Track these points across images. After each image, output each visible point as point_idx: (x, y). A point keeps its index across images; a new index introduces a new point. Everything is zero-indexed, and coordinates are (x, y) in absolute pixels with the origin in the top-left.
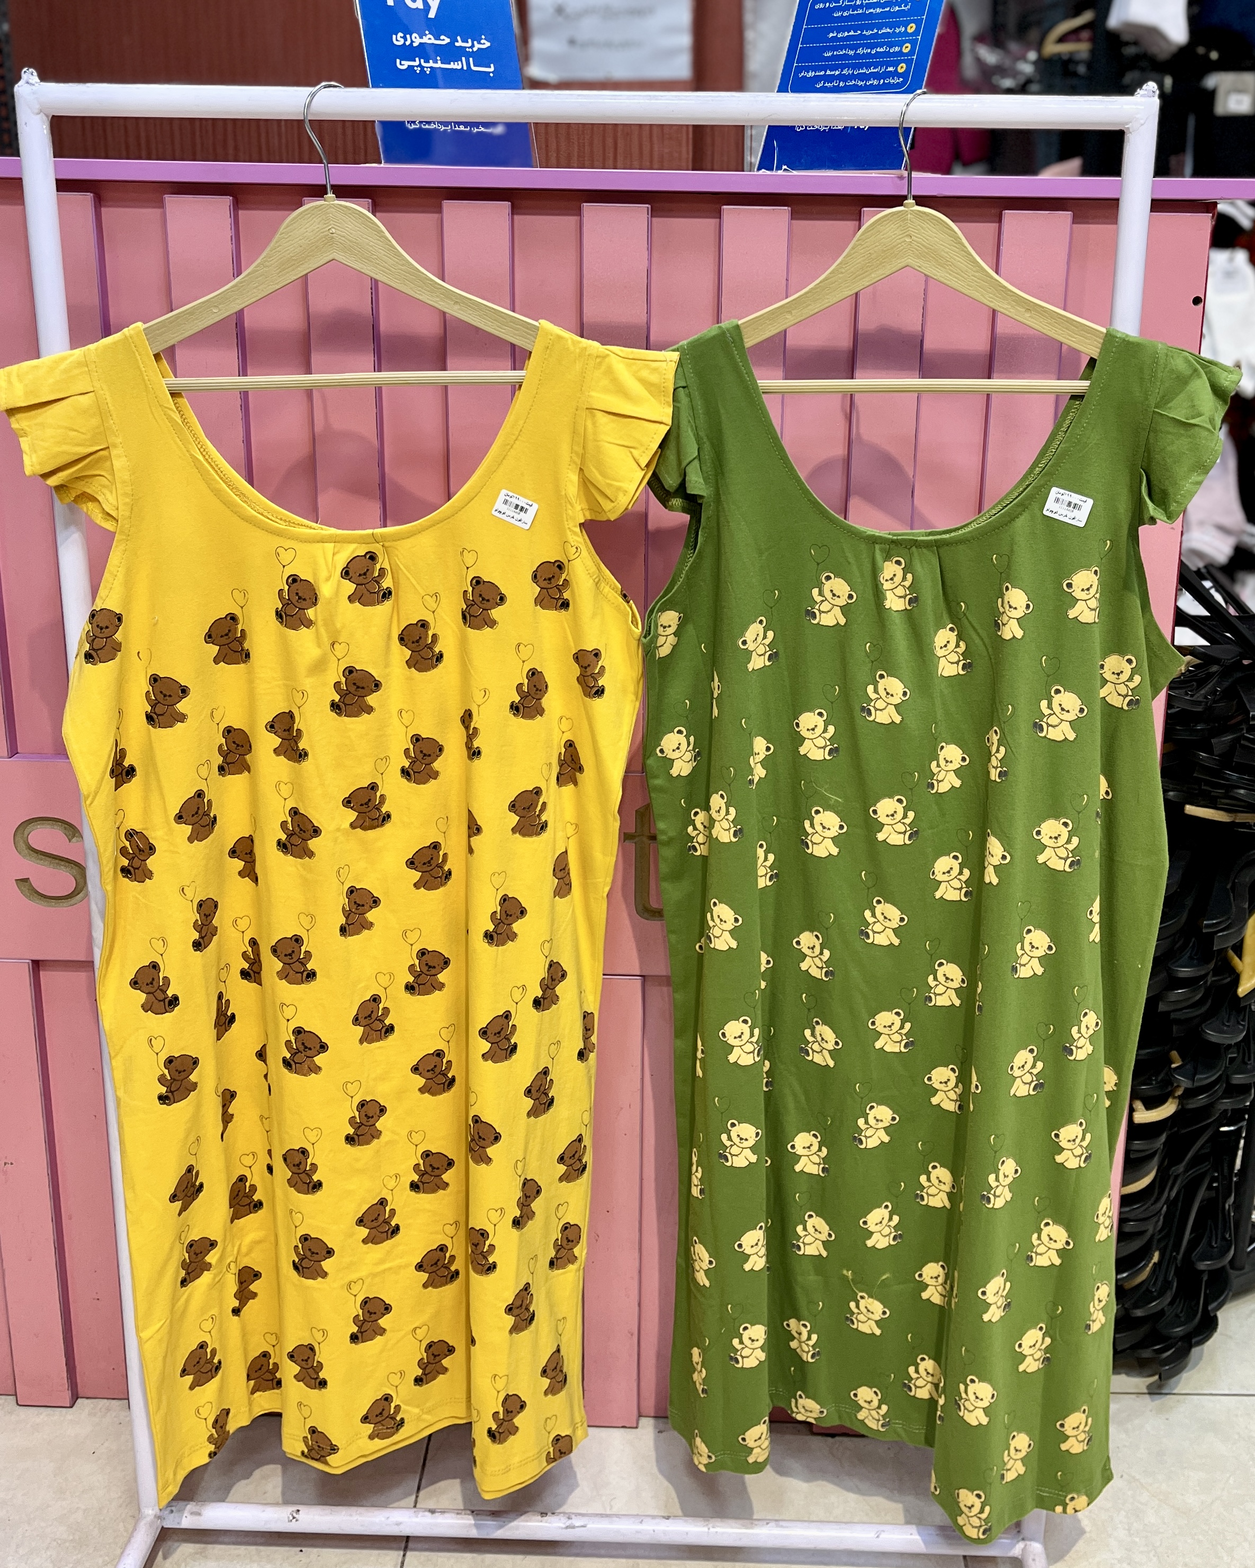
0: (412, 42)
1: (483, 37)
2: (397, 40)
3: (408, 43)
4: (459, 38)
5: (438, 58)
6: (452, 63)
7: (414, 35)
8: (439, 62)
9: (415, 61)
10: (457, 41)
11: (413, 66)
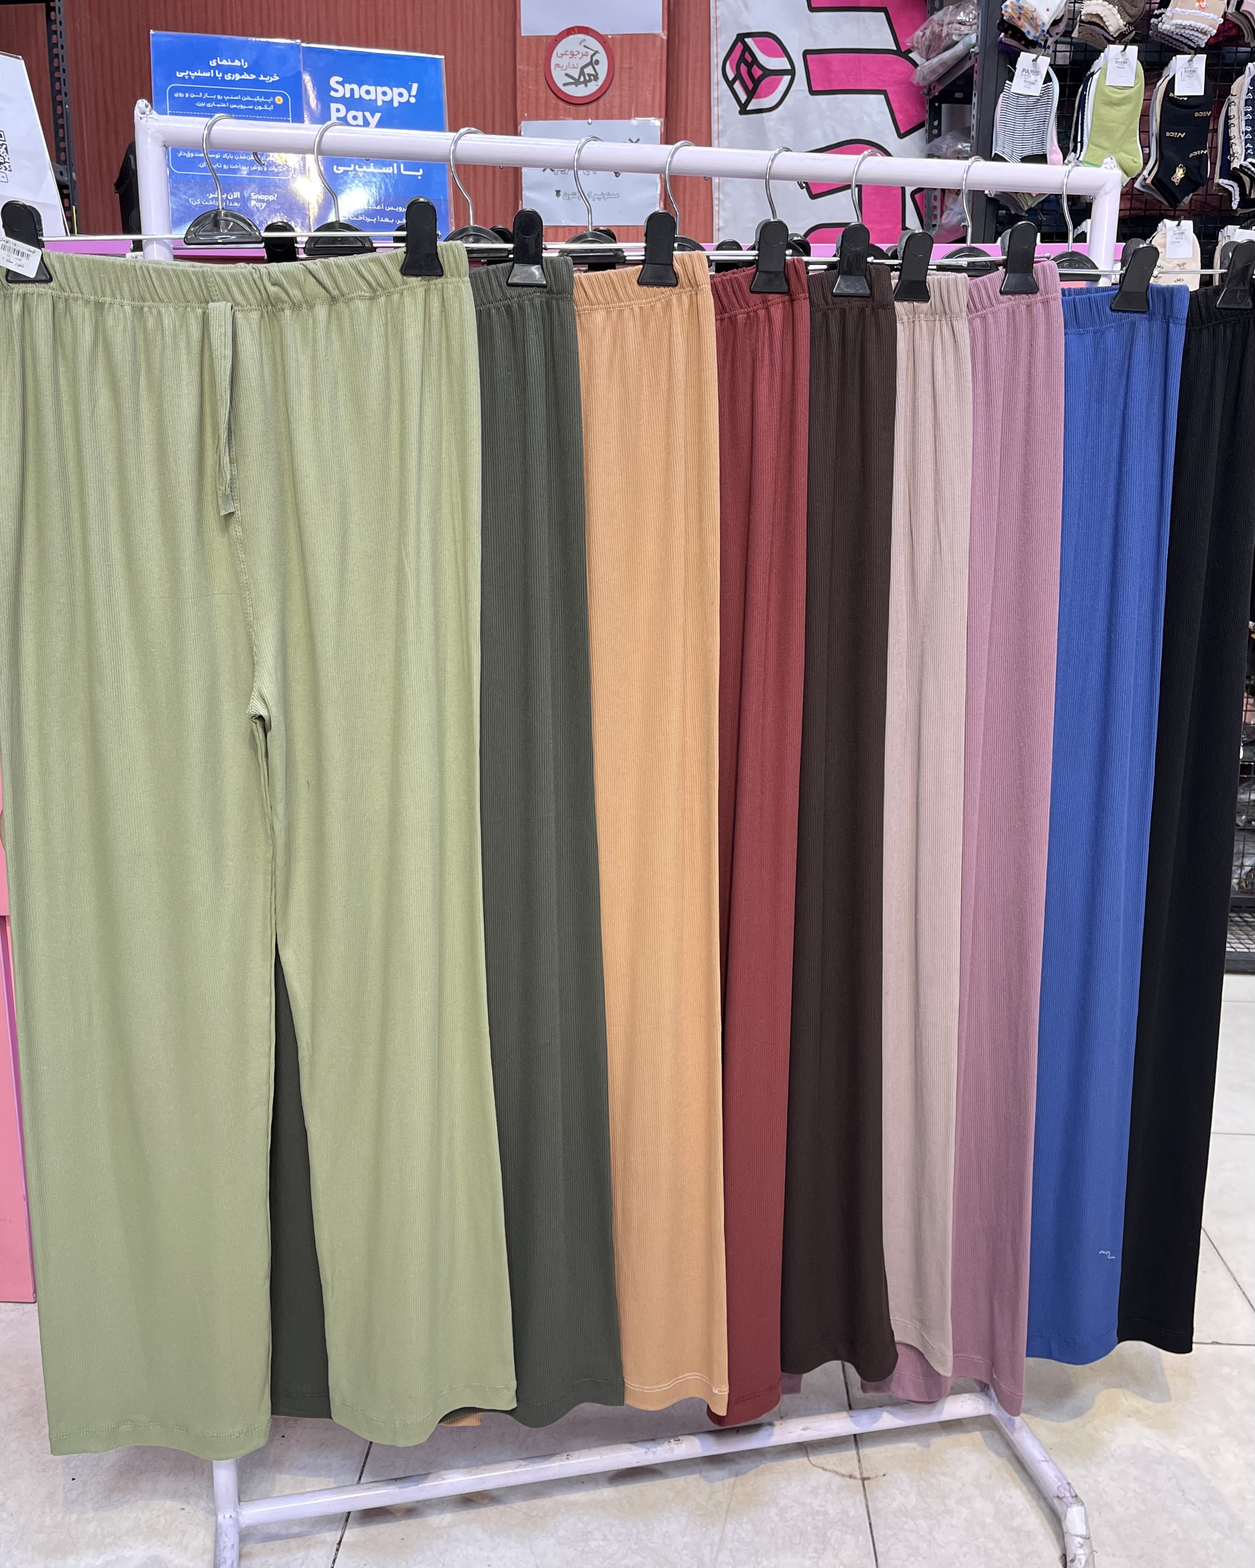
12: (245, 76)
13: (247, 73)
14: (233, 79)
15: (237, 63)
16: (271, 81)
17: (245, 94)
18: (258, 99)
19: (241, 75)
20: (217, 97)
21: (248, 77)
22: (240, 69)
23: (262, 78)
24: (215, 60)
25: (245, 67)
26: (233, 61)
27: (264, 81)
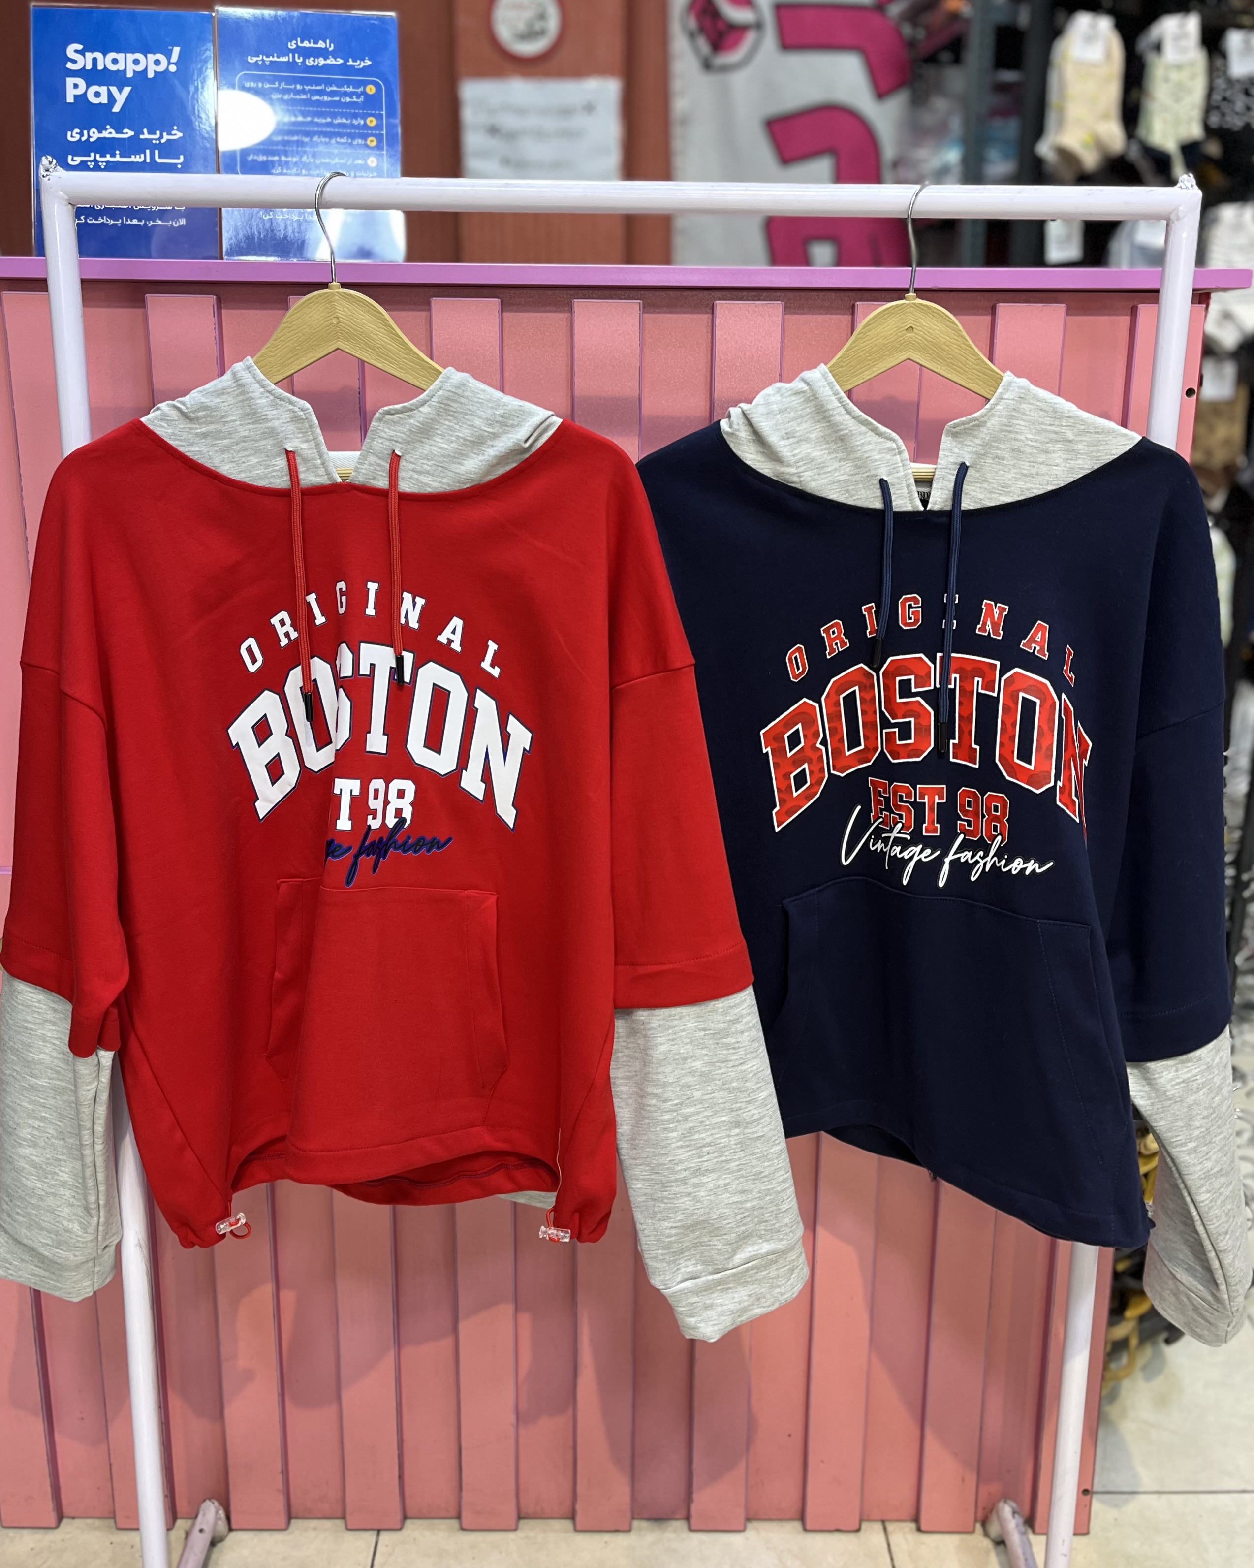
0: (89, 137)
1: (175, 128)
2: (72, 136)
3: (84, 139)
4: (145, 131)
5: (117, 152)
6: (133, 156)
7: (94, 130)
8: (118, 156)
9: (89, 156)
10: (143, 134)
11: (87, 161)
12: (331, 61)
13: (333, 57)
14: (316, 64)
15: (321, 44)
16: (361, 67)
17: (329, 82)
18: (345, 88)
19: (325, 60)
20: (296, 87)
21: (334, 62)
22: (324, 53)
23: (350, 63)
24: (294, 42)
25: (330, 49)
26: (316, 42)
27: (354, 66)
